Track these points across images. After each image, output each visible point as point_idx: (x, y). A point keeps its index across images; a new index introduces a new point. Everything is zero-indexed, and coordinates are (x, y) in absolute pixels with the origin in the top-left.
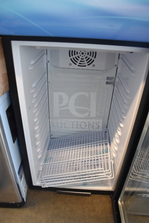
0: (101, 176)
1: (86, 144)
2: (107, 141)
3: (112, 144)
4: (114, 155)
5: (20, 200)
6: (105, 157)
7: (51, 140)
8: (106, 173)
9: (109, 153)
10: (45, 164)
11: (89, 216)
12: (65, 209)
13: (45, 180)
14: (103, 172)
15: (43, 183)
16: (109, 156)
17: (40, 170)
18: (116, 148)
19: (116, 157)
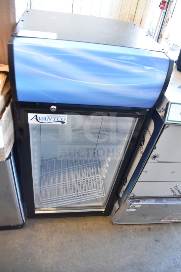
0: (94, 195)
1: (78, 166)
2: (97, 163)
3: (102, 168)
4: (104, 177)
5: (21, 222)
6: (96, 178)
7: (42, 162)
8: (98, 193)
9: (99, 175)
10: (40, 187)
11: (82, 229)
12: (61, 225)
13: (43, 203)
14: (95, 193)
15: (42, 206)
16: (100, 177)
17: (37, 193)
18: (106, 171)
19: (106, 178)
